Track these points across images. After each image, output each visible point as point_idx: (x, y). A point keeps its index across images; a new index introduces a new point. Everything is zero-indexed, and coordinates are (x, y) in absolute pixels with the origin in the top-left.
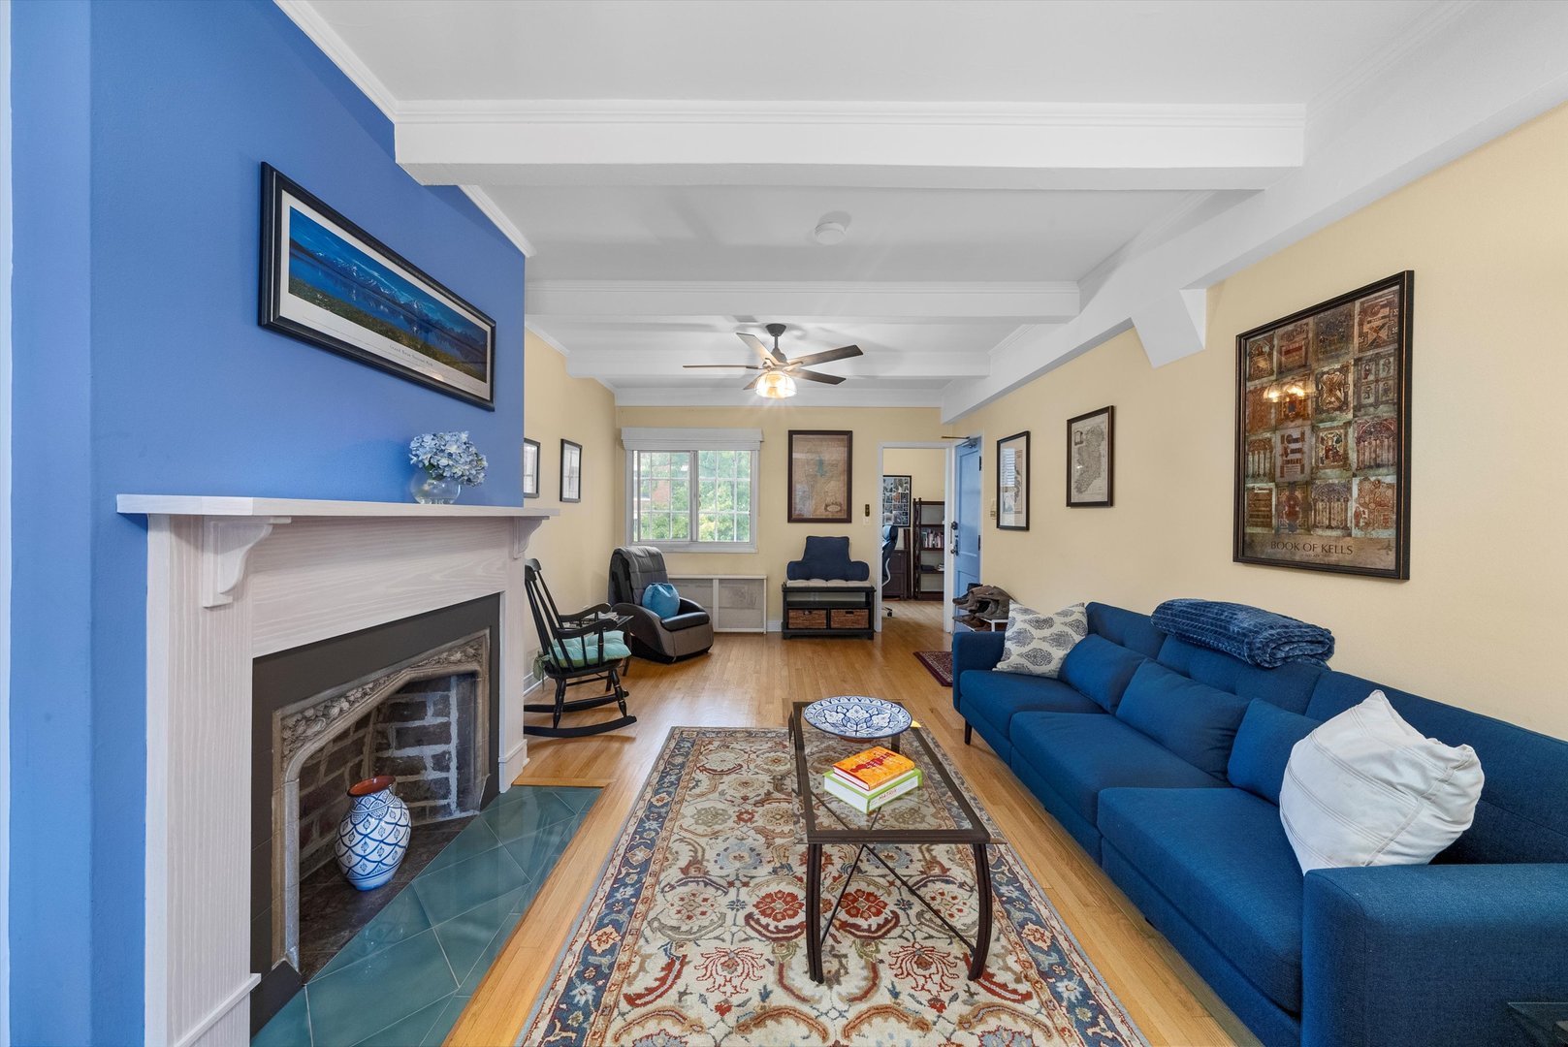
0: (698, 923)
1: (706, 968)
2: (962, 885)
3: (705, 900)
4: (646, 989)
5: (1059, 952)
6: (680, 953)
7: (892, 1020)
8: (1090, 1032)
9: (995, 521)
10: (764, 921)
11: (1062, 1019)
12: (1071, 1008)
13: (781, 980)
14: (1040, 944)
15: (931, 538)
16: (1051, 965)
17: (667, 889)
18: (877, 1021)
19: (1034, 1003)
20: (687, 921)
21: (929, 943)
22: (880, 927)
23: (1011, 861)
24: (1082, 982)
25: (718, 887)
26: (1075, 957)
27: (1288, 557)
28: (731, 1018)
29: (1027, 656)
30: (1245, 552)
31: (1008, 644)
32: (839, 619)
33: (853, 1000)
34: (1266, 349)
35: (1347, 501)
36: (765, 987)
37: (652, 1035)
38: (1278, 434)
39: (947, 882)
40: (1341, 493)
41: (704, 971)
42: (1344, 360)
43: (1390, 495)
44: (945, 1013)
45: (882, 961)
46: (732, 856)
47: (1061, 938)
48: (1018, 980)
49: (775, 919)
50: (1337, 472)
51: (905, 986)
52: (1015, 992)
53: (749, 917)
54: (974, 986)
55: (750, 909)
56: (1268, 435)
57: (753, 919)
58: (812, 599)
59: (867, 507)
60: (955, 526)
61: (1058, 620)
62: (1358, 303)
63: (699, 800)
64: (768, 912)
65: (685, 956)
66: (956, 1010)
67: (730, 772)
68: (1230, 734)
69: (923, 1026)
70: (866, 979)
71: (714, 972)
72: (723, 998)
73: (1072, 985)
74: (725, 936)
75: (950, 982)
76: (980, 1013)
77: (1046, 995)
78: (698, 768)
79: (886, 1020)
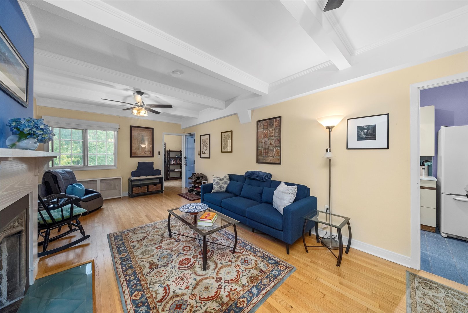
0: (166, 276)
1: (176, 283)
2: (221, 240)
3: (163, 271)
4: (162, 297)
5: (244, 243)
6: (166, 284)
7: (224, 268)
8: (254, 252)
9: (200, 156)
10: (183, 267)
11: (249, 252)
12: (250, 250)
13: (197, 275)
14: (240, 243)
15: (173, 161)
16: (244, 245)
17: (148, 274)
18: (221, 270)
19: (244, 252)
20: (161, 277)
21: (222, 252)
22: (211, 254)
23: (228, 232)
24: (249, 246)
25: (164, 266)
26: (247, 242)
27: (265, 162)
28: (190, 288)
29: (219, 188)
30: (258, 161)
31: (214, 186)
32: (152, 188)
33: (214, 269)
34: (261, 124)
35: (273, 152)
36: (194, 278)
37: (173, 304)
38: (263, 140)
39: (218, 240)
40: (272, 151)
41: (176, 284)
42: (273, 128)
43: (279, 151)
44: (232, 262)
45: (215, 260)
46: (162, 258)
47: (243, 240)
48: (240, 250)
49: (186, 265)
50: (272, 147)
51: (223, 261)
52: (241, 252)
53: (179, 268)
54: (234, 255)
55: (178, 266)
56: (262, 140)
57: (180, 268)
58: (140, 183)
59: (159, 152)
60: (185, 158)
61: (225, 178)
62: (275, 119)
63: (139, 250)
64: (183, 264)
65: (168, 285)
66: (233, 260)
67: (143, 239)
68: (261, 194)
69: (230, 266)
70: (214, 264)
71: (179, 283)
72: (186, 286)
73: (248, 246)
74: (176, 275)
75: (230, 256)
76: (237, 258)
77: (245, 250)
78: (130, 242)
79: (223, 269)
